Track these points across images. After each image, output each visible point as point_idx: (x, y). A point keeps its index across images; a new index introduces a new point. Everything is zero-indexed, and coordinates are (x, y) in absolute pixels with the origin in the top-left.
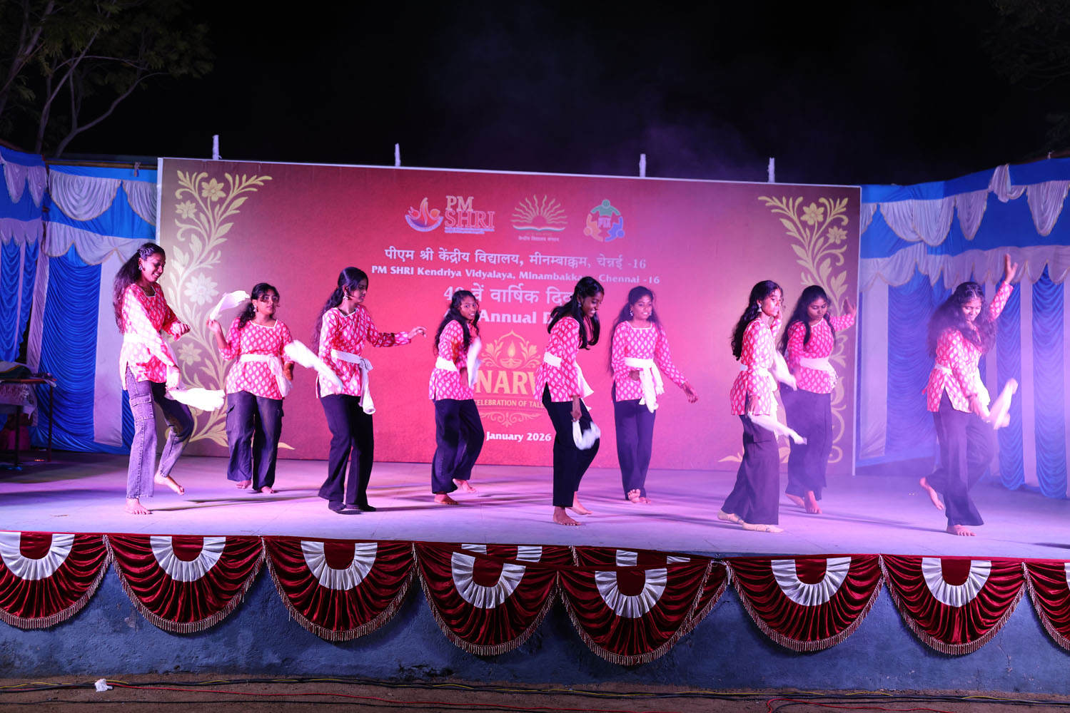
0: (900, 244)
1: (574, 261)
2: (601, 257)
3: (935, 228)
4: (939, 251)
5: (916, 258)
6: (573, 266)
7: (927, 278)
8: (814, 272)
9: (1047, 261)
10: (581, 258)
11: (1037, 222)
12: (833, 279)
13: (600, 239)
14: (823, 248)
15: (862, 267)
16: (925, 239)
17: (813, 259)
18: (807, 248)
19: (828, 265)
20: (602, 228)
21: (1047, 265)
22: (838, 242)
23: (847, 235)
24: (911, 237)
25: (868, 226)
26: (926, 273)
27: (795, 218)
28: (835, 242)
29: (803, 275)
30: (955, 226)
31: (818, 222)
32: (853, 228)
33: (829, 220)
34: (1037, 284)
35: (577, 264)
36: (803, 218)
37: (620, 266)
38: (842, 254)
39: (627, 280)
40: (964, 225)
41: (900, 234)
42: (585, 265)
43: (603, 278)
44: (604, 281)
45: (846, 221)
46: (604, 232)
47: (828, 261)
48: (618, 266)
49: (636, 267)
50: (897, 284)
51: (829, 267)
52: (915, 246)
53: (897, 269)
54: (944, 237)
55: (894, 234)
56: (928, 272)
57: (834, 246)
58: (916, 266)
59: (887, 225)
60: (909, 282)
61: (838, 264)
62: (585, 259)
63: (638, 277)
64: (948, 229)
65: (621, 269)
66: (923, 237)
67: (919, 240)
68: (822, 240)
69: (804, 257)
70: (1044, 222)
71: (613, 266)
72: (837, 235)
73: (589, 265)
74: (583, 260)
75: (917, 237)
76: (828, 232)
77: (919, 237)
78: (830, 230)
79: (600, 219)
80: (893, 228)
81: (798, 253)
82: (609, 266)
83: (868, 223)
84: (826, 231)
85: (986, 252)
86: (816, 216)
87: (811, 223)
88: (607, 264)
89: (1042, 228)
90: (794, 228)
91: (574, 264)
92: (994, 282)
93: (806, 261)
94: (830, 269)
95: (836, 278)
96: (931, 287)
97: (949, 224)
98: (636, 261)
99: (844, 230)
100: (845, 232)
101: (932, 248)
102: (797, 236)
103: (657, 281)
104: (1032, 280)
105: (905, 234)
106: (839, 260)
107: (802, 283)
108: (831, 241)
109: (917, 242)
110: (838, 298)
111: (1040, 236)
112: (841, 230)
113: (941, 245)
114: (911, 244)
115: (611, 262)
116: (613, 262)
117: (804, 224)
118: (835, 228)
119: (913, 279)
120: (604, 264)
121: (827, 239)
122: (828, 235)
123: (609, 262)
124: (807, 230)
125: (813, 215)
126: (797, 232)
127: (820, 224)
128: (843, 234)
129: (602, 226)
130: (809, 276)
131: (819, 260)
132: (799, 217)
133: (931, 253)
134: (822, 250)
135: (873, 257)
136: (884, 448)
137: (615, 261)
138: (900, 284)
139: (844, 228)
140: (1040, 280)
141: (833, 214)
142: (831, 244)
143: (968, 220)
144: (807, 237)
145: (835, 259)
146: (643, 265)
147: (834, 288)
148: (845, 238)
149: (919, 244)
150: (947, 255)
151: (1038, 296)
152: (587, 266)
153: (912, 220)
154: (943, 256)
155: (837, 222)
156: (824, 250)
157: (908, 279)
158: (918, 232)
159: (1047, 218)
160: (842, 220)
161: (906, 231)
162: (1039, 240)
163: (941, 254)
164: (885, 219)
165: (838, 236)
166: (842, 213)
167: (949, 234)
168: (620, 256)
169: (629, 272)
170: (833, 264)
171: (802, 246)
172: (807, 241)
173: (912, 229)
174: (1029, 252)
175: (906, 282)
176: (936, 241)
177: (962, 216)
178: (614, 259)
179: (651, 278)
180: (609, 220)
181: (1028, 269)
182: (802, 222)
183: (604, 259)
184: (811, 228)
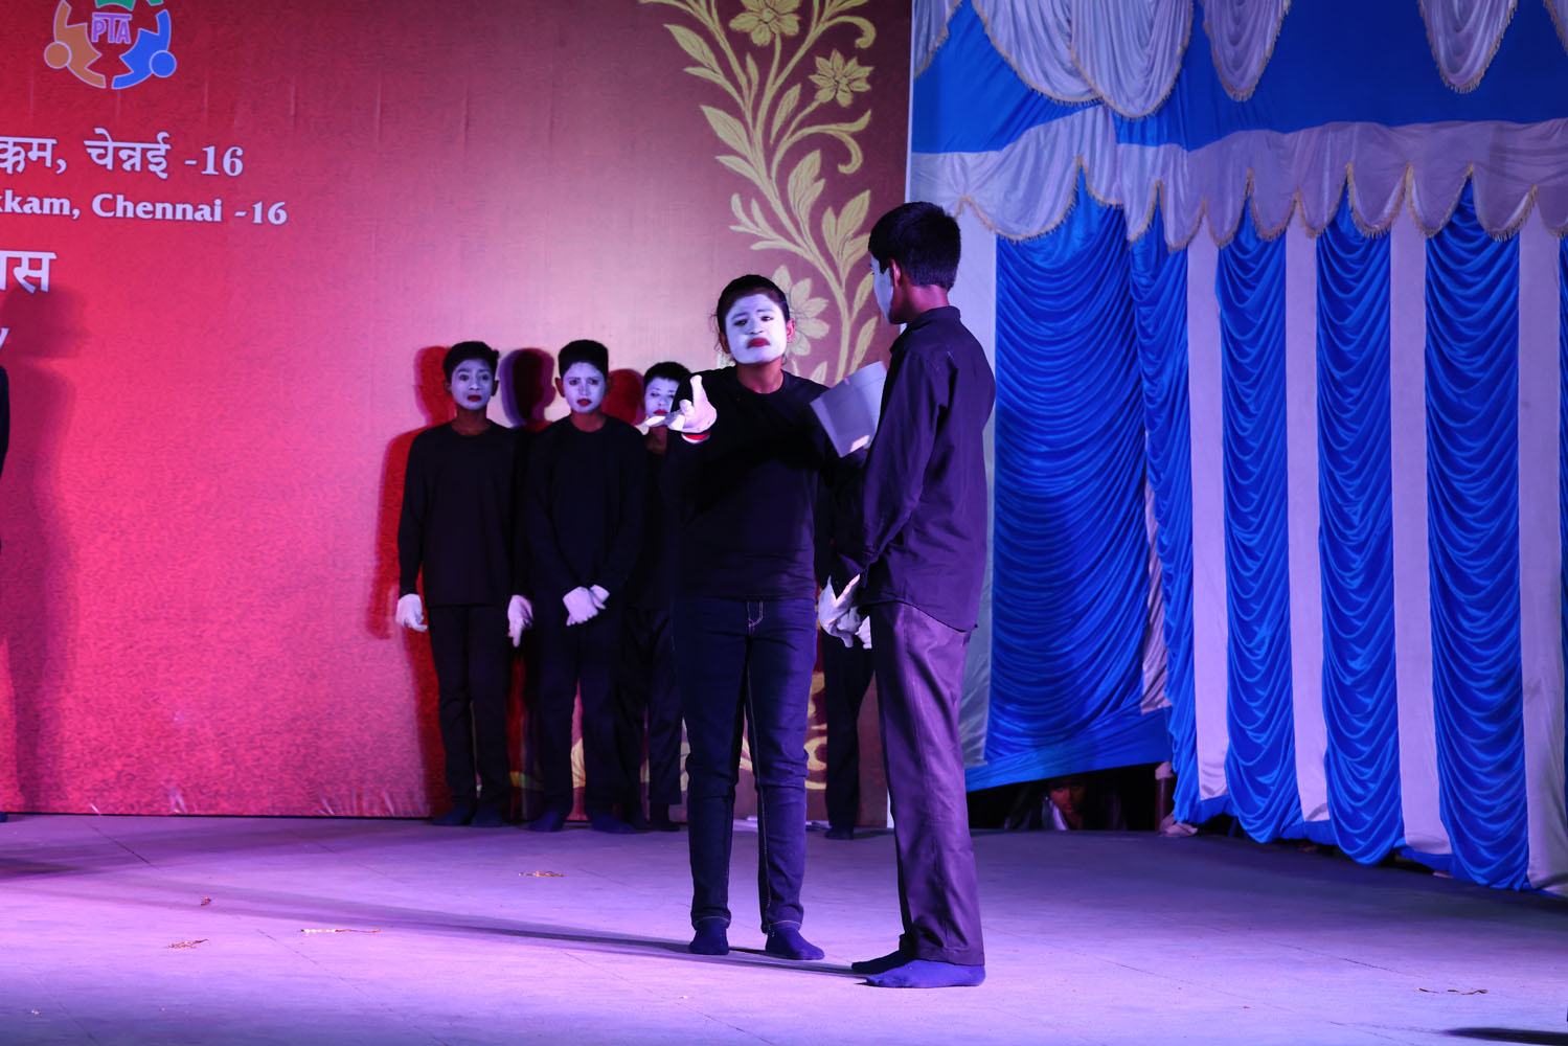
0: (1034, 109)
1: (12, 150)
2: (102, 138)
3: (1138, 62)
4: (1151, 132)
5: (1080, 157)
6: (8, 166)
7: (1116, 218)
8: (770, 191)
9: (1472, 168)
10: (35, 142)
11: (1441, 48)
12: (829, 215)
13: (98, 81)
14: (800, 117)
15: (915, 175)
16: (1105, 98)
17: (769, 153)
18: (749, 118)
19: (817, 171)
20: (102, 44)
21: (1469, 180)
22: (845, 100)
23: (870, 80)
24: (1066, 89)
25: (938, 54)
26: (1113, 201)
27: (713, 24)
28: (835, 97)
29: (736, 200)
30: (1196, 61)
31: (784, 38)
32: (888, 58)
33: (816, 31)
34: (1439, 237)
35: (21, 157)
36: (738, 23)
37: (159, 169)
38: (855, 136)
39: (184, 211)
40: (1223, 53)
41: (1033, 78)
42: (48, 164)
43: (108, 205)
44: (111, 214)
45: (868, 36)
46: (109, 58)
47: (812, 161)
48: (152, 168)
49: (210, 170)
50: (1022, 232)
51: (817, 179)
52: (1079, 113)
53: (1023, 184)
54: (1165, 90)
55: (1016, 79)
56: (1120, 194)
57: (832, 113)
58: (1082, 179)
59: (993, 50)
60: (1058, 228)
61: (843, 169)
62: (50, 142)
63: (218, 202)
64: (1177, 67)
65: (164, 176)
66: (1103, 90)
67: (1087, 98)
68: (794, 93)
69: (741, 145)
70: (1460, 51)
71: (138, 168)
72: (840, 78)
73: (62, 163)
74: (42, 147)
75: (1083, 89)
76: (814, 70)
77: (1090, 91)
78: (819, 61)
79: (96, 17)
80: (1013, 61)
81: (720, 134)
82: (127, 166)
83: (935, 43)
84: (807, 66)
85: (1288, 137)
86: (778, 17)
87: (760, 38)
88: (118, 161)
89: (1455, 69)
90: (709, 57)
91: (12, 160)
92: (1311, 227)
93: (745, 158)
94: (821, 184)
95: (837, 214)
96: (1126, 242)
97: (1179, 50)
98: (211, 151)
99: (862, 63)
100: (867, 71)
101: (1131, 123)
102: (720, 79)
103: (278, 215)
104: (1426, 226)
105: (1046, 76)
106: (847, 159)
107: (733, 228)
108: (823, 96)
109: (1084, 106)
110: (844, 276)
111: (1448, 93)
112: (853, 62)
113: (1159, 112)
114: (1065, 109)
115: (132, 155)
116: (138, 155)
117: (741, 42)
118: (837, 57)
119: (1069, 219)
120: (108, 162)
121: (809, 91)
122: (811, 77)
123: (123, 154)
124: (749, 61)
125: (767, 15)
126: (715, 65)
127: (791, 44)
128: (859, 76)
129: (103, 37)
130: (755, 207)
131: (789, 151)
132: (725, 20)
133: (1131, 141)
134: (794, 125)
135: (946, 150)
136: (983, 742)
137: (144, 151)
138: (1034, 231)
139: (864, 58)
140: (1450, 225)
141: (827, 13)
142: (821, 104)
143: (1235, 41)
144: (749, 81)
145: (834, 152)
146: (233, 165)
147: (832, 244)
148: (864, 87)
149: (1090, 112)
150: (1175, 146)
151: (1443, 277)
152: (55, 166)
153: (1070, 36)
154: (1162, 148)
155: (840, 39)
156: (801, 126)
157: (1057, 218)
158: (1087, 73)
159: (1470, 38)
160: (857, 32)
161: (1052, 72)
162: (1446, 106)
163: (1158, 142)
164: (988, 32)
165: (844, 81)
166: (853, 11)
167: (1178, 80)
168: (161, 135)
169: (185, 183)
170: (828, 171)
171: (734, 110)
172: (750, 103)
173: (1069, 65)
174: (1417, 140)
175: (1051, 226)
176: (1139, 102)
177: (1219, 27)
178: (139, 146)
179: (258, 207)
180: (126, 19)
181: (1413, 193)
182: (731, 35)
183: (111, 145)
184: (763, 56)
